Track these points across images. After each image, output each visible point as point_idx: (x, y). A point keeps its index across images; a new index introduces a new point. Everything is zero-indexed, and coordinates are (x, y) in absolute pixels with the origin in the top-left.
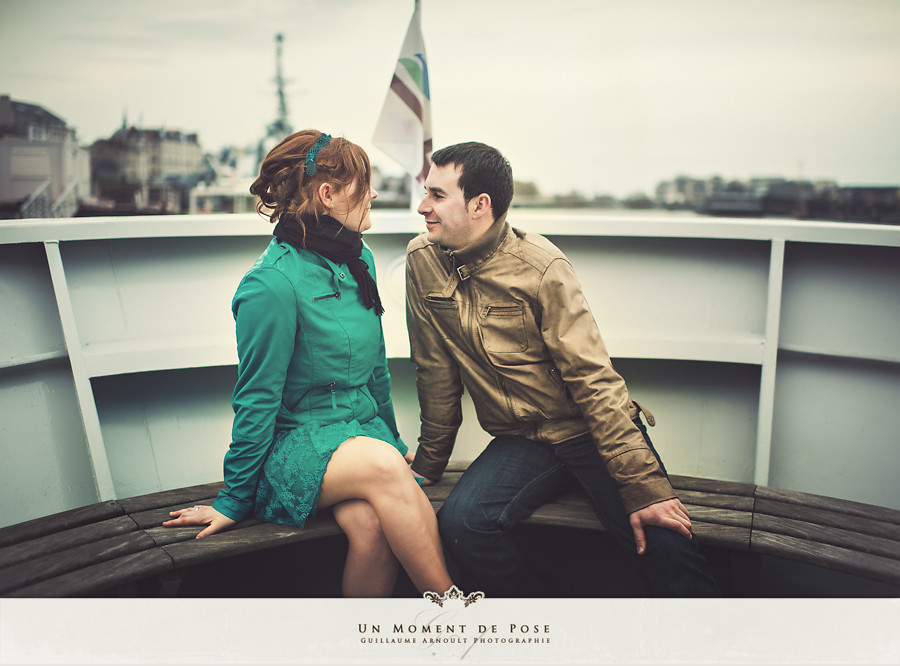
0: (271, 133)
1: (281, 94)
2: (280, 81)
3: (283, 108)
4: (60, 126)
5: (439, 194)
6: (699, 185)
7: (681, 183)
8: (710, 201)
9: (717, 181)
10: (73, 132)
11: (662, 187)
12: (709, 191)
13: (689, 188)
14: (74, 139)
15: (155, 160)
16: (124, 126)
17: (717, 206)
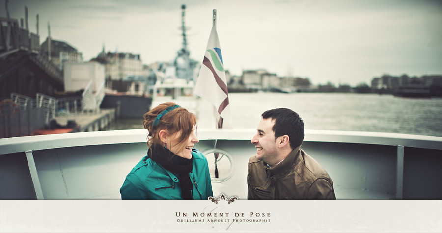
0: (180, 55)
1: (184, 35)
2: (183, 29)
3: (185, 42)
4: (74, 52)
5: (262, 133)
6: (395, 79)
7: (386, 78)
8: (401, 88)
9: (405, 77)
10: (81, 54)
11: (375, 81)
12: (400, 84)
13: (390, 81)
14: (82, 58)
15: (120, 68)
16: (103, 51)
17: (405, 91)
